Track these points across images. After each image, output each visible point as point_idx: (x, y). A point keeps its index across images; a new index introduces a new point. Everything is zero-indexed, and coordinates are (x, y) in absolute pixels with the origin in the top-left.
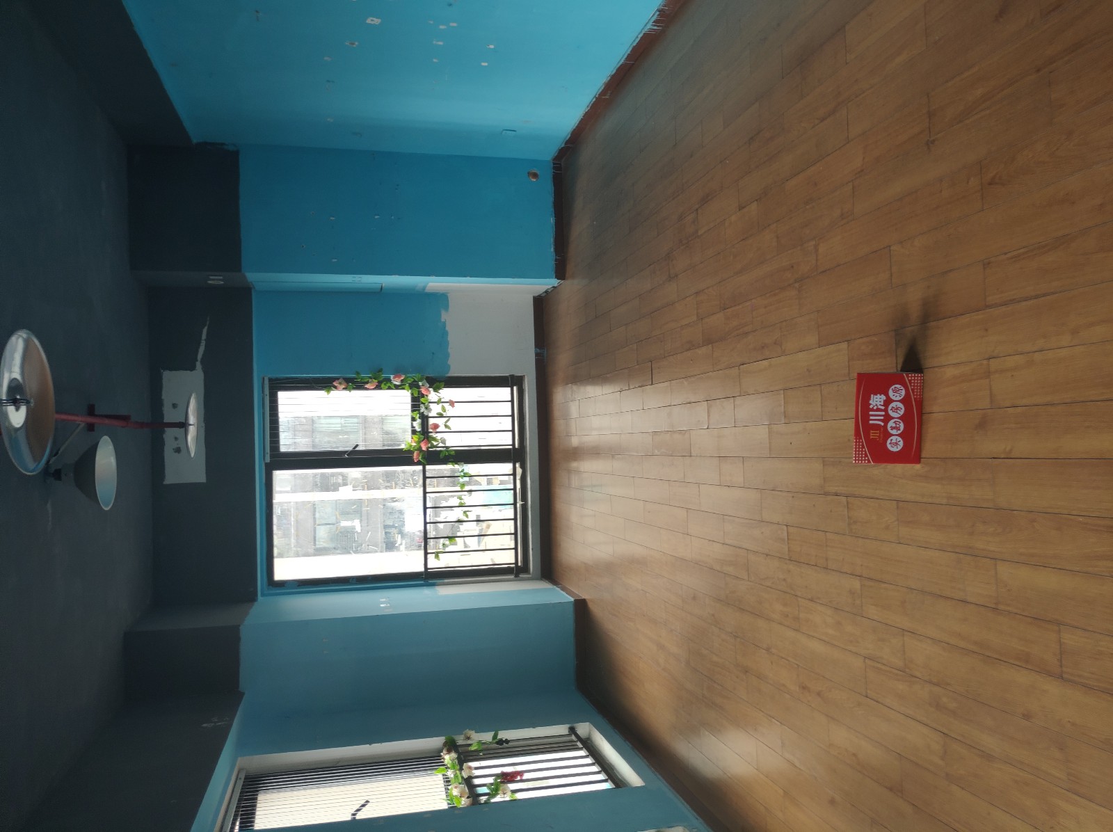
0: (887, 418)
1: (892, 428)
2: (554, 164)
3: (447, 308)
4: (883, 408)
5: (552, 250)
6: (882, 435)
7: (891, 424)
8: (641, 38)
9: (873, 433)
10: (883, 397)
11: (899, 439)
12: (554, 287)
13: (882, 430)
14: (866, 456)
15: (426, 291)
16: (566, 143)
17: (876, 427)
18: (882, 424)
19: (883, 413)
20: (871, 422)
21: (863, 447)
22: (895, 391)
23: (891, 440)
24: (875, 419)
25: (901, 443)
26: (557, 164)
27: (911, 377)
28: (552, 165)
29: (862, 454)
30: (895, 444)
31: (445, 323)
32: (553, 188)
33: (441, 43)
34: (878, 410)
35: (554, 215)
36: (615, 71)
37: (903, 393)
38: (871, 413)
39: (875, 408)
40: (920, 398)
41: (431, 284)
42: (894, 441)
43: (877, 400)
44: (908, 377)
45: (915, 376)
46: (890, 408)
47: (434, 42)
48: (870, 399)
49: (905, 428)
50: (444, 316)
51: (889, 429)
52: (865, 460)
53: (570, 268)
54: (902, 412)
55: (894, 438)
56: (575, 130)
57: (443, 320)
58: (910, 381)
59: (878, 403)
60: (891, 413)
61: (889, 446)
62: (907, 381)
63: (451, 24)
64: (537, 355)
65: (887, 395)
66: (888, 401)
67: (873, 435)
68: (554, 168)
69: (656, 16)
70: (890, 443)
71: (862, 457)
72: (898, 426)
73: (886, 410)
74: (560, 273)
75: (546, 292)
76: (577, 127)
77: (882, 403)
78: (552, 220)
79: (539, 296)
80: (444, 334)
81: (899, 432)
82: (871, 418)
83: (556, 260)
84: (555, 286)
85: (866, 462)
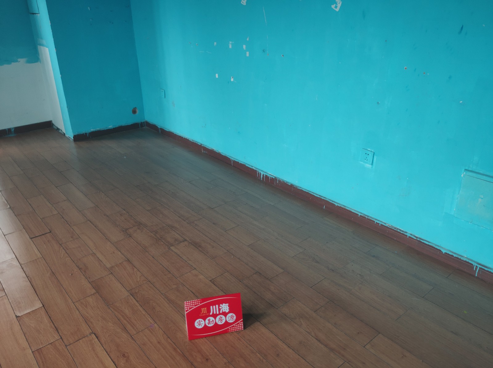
0: (215, 316)
1: (209, 320)
2: (144, 122)
3: (29, 62)
4: (221, 312)
5: (92, 130)
6: (204, 315)
7: (212, 319)
8: (253, 169)
9: (205, 309)
10: (227, 311)
11: (203, 325)
12: (64, 134)
13: (208, 314)
14: (190, 308)
15: (39, 47)
16: (161, 129)
17: (209, 311)
18: (211, 314)
19: (218, 313)
20: (211, 307)
21: (195, 306)
22: (232, 317)
23: (202, 321)
24: (214, 309)
25: (200, 327)
26: (144, 124)
27: (241, 324)
28: (143, 121)
29: (191, 306)
30: (199, 324)
31: (17, 61)
32: (130, 124)
33: (230, 46)
34: (219, 310)
35: (114, 127)
36: (224, 155)
37: (231, 321)
38: (217, 306)
39: (220, 308)
40: (229, 331)
41: (47, 49)
42: (201, 323)
43: (225, 307)
44: (241, 322)
45: (241, 325)
46: (221, 316)
47: (231, 42)
48: (225, 303)
49: (211, 327)
50: (22, 61)
51: (208, 318)
52: (187, 308)
53: (84, 144)
54: (219, 323)
55: (203, 322)
56: (173, 133)
57: (19, 60)
58: (238, 323)
59: (223, 309)
60: (218, 317)
61: (198, 321)
62: (238, 322)
63: (248, 53)
64: (9, 130)
65: (229, 312)
66: (225, 314)
67: (204, 310)
68: (141, 123)
69: (271, 177)
70: (199, 321)
71: (189, 306)
72: (211, 323)
73: (220, 314)
74: (78, 138)
75: (58, 129)
76: (175, 135)
77: (224, 311)
78: (111, 127)
79: (53, 124)
80: (9, 62)
81: (207, 324)
82: (214, 307)
83: (86, 134)
84: (67, 135)
85: (186, 309)
